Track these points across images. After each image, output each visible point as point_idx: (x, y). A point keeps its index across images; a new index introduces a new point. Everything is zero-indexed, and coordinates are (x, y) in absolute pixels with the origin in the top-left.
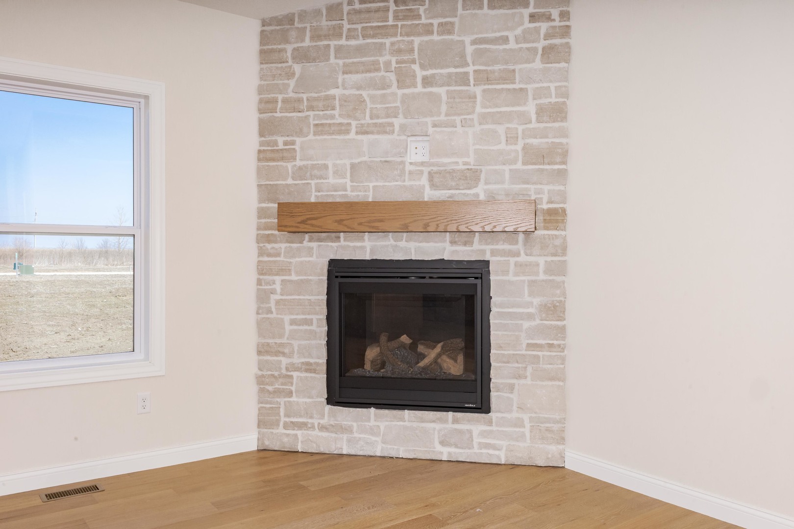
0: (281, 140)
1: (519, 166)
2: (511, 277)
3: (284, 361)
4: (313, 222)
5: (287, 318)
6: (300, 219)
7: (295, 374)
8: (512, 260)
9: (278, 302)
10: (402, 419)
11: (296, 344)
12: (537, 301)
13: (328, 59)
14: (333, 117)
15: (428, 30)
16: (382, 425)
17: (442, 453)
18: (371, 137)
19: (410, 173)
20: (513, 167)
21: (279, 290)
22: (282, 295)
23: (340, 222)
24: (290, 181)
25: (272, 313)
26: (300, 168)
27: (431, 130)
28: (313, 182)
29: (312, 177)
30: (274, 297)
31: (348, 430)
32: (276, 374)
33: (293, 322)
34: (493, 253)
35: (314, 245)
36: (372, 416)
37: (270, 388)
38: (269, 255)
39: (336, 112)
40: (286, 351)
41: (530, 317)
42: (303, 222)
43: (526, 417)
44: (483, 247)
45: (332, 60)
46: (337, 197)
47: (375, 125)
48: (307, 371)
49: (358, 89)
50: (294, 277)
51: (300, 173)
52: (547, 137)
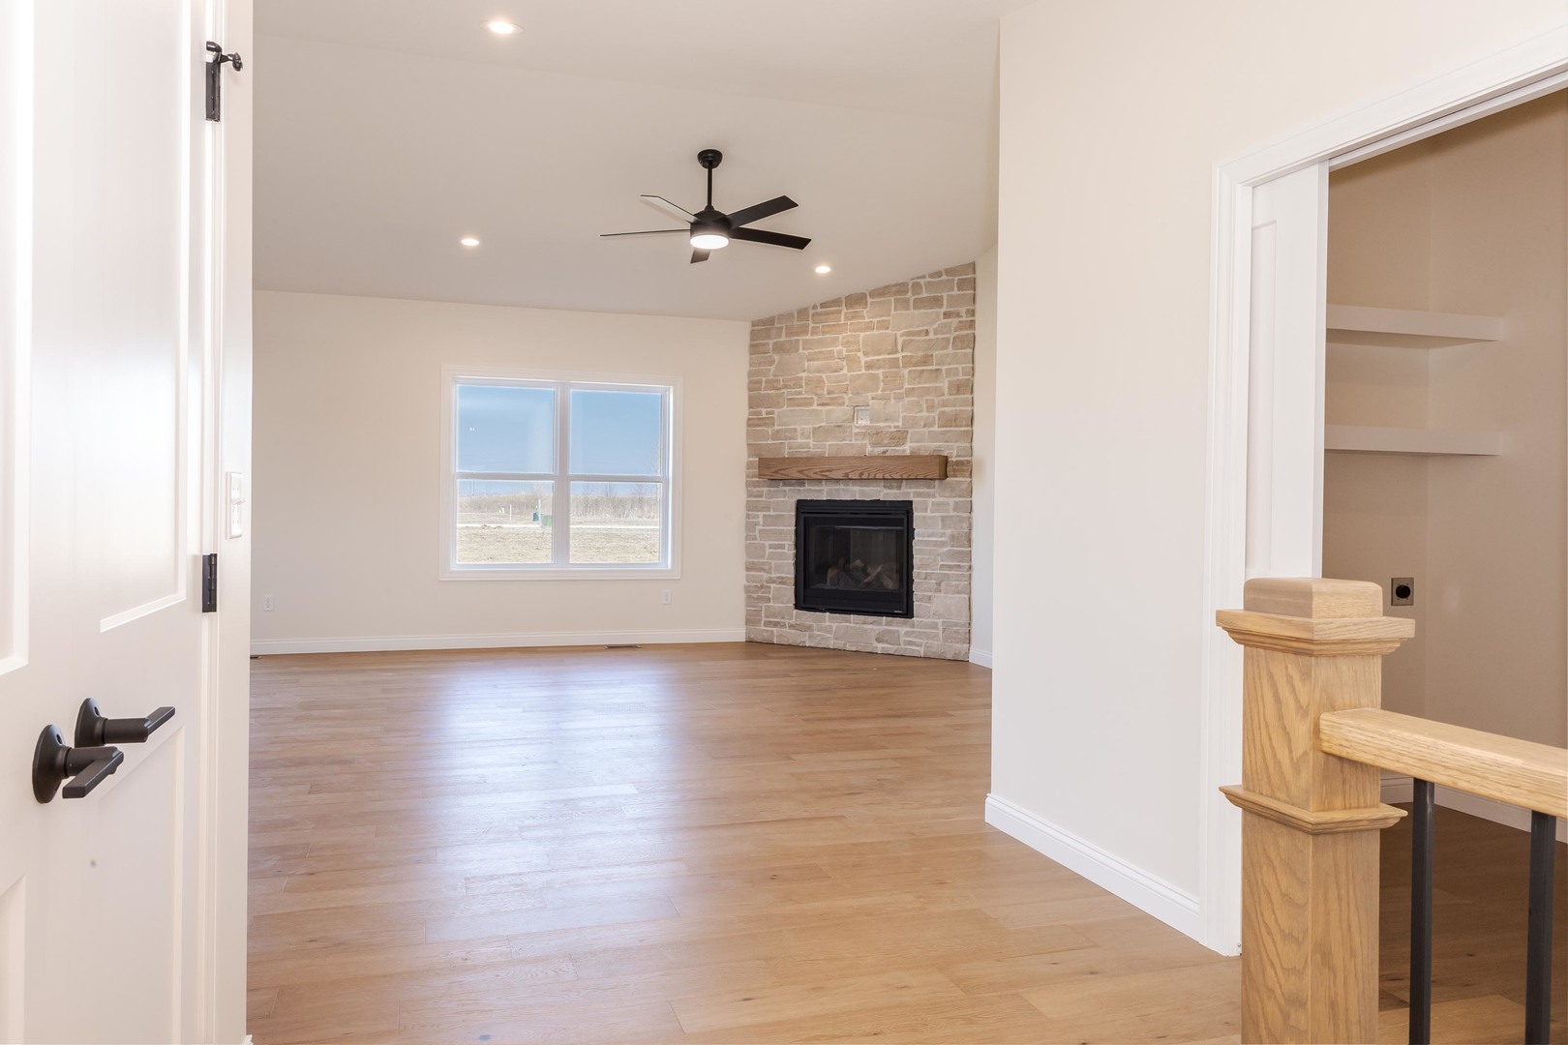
0: (764, 411)
1: (936, 428)
2: (929, 514)
3: (765, 576)
4: (783, 472)
5: (767, 543)
6: (774, 470)
7: (772, 585)
8: (931, 500)
9: (761, 531)
10: (848, 621)
11: (773, 562)
12: (948, 532)
13: (798, 350)
14: (800, 393)
15: (869, 327)
16: (834, 626)
17: (876, 647)
18: (828, 407)
19: (856, 434)
20: (932, 429)
21: (761, 523)
22: (764, 526)
23: (801, 472)
24: (770, 442)
25: (756, 539)
26: (778, 432)
27: (871, 402)
28: (786, 442)
29: (786, 438)
30: (758, 527)
31: (809, 628)
32: (759, 585)
33: (771, 547)
34: (919, 495)
35: (787, 488)
36: (827, 619)
37: (755, 595)
38: (755, 496)
39: (803, 390)
40: (766, 568)
41: (943, 544)
42: (776, 472)
43: (940, 621)
44: (908, 490)
45: (801, 351)
46: (803, 452)
47: (831, 399)
48: (780, 583)
49: (819, 372)
50: (772, 513)
51: (776, 435)
52: (955, 406)
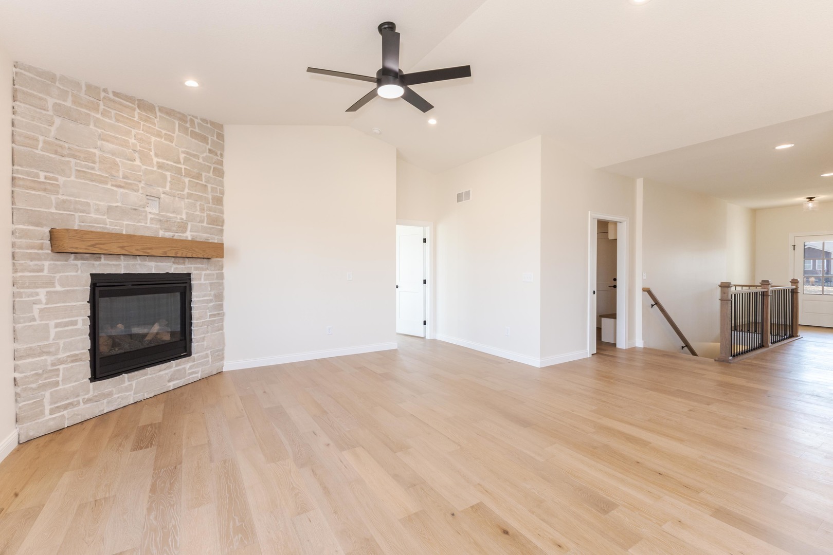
0: (42, 175)
1: (205, 224)
2: (203, 281)
3: (49, 359)
5: (52, 323)
7: (61, 367)
8: (204, 273)
9: (41, 310)
10: (146, 374)
11: (61, 343)
12: (213, 293)
13: (88, 125)
14: (93, 168)
15: (159, 135)
16: (134, 383)
17: (170, 386)
18: (122, 190)
19: (152, 219)
20: (202, 224)
21: (44, 301)
22: (46, 304)
23: (122, 247)
24: (53, 210)
25: (34, 320)
26: (64, 201)
27: (162, 196)
28: (77, 214)
29: (76, 210)
30: (36, 308)
31: (110, 394)
32: (40, 371)
33: (57, 326)
34: (196, 269)
35: (79, 263)
36: (126, 379)
37: (34, 386)
39: (97, 166)
40: (52, 349)
41: (211, 301)
42: (93, 246)
43: (209, 352)
44: (190, 266)
45: (92, 126)
46: (98, 227)
47: (126, 183)
48: (72, 361)
49: (113, 155)
50: (58, 288)
51: (61, 205)
52: (215, 212)
